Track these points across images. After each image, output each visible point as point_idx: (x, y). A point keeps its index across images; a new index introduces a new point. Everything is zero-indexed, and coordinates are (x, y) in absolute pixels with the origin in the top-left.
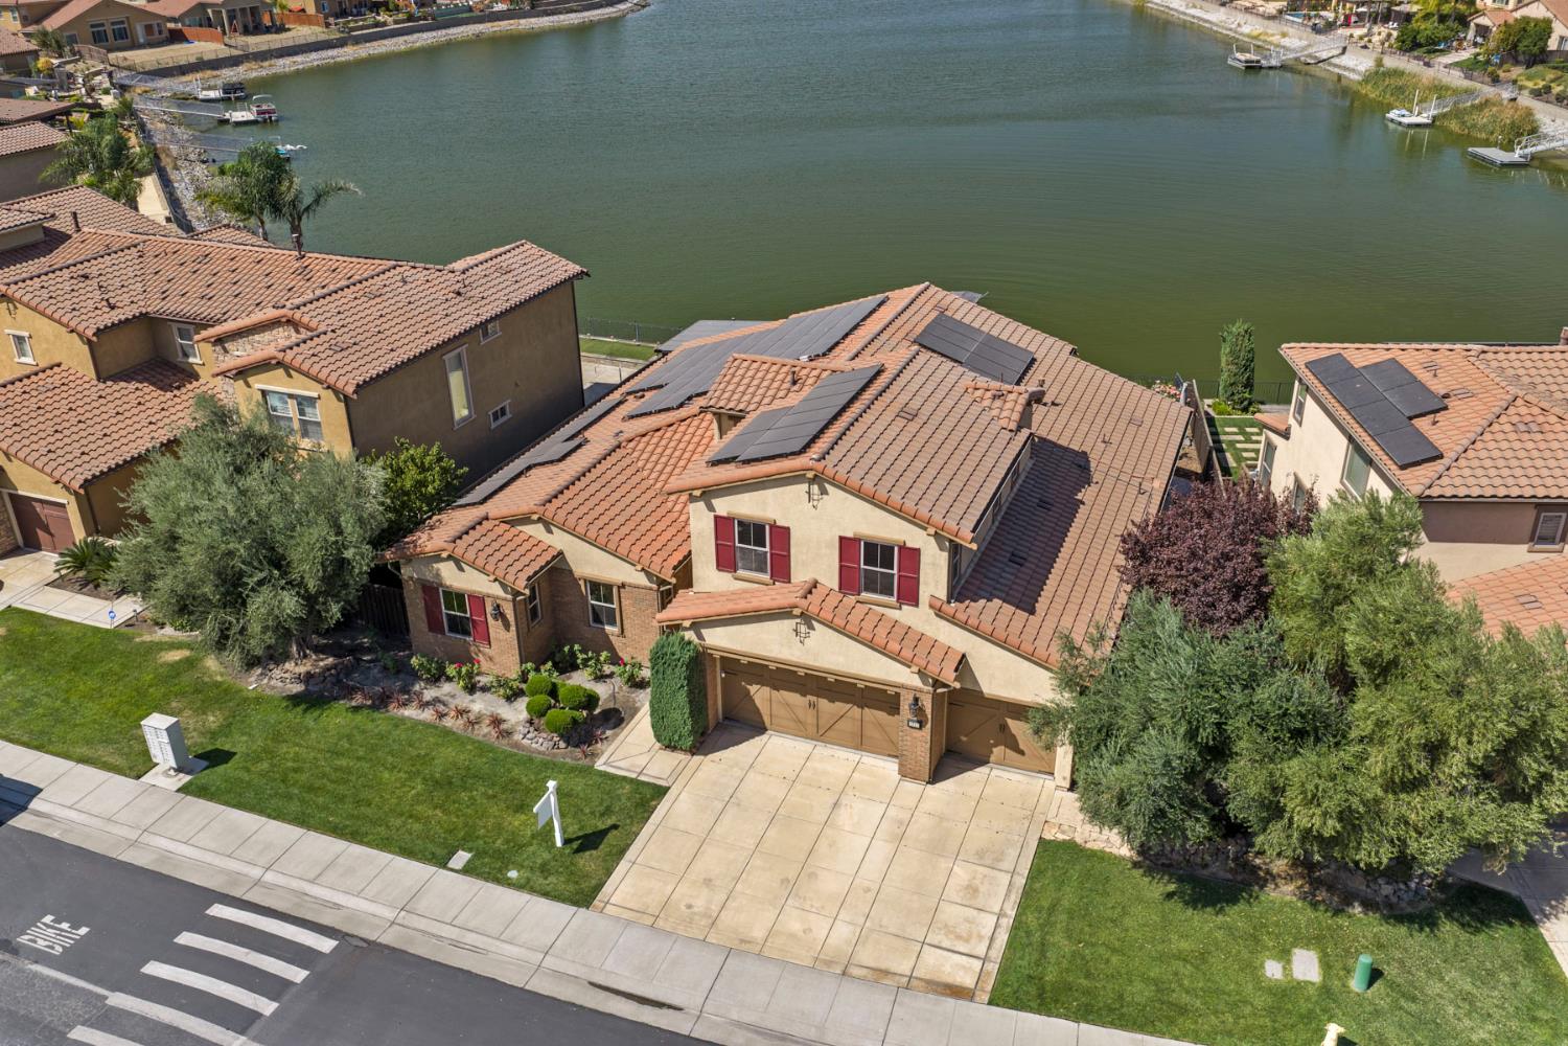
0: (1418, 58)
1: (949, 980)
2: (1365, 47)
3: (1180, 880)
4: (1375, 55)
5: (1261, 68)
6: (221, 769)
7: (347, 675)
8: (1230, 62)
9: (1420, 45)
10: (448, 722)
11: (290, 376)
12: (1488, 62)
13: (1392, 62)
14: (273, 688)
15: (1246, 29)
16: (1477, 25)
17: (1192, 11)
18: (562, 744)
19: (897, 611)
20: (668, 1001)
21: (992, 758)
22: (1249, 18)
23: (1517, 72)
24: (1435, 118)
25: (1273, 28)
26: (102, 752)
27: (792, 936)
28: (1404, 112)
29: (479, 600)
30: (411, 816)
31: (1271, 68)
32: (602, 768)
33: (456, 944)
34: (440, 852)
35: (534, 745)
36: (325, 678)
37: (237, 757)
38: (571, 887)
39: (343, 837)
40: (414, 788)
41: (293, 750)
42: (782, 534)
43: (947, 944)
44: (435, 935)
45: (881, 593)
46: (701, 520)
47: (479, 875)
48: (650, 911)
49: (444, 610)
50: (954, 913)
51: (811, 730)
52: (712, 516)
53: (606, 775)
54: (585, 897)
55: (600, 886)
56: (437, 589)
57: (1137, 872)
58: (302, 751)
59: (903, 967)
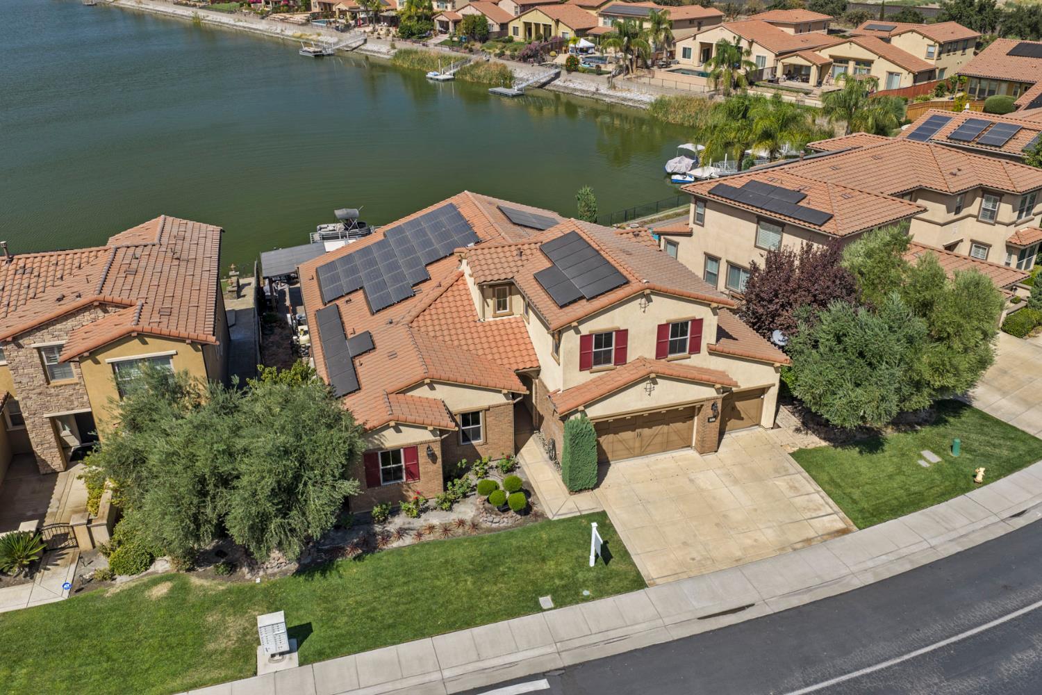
1: (835, 529)
2: (379, 38)
3: (857, 446)
4: (389, 43)
5: (323, 55)
6: (312, 637)
8: (301, 53)
9: (413, 34)
10: (427, 537)
11: (145, 343)
12: (460, 41)
13: (401, 45)
14: (274, 575)
15: (290, 33)
16: (440, 21)
17: (241, 24)
18: (519, 517)
19: (689, 360)
20: (744, 604)
21: (727, 429)
22: (288, 26)
23: (478, 45)
24: (454, 75)
25: (308, 31)
26: (196, 676)
27: (753, 547)
28: (436, 73)
29: (412, 451)
30: (487, 596)
31: (329, 55)
32: (556, 518)
33: (608, 642)
34: (531, 604)
35: (502, 525)
37: (314, 625)
38: (626, 582)
39: (461, 628)
40: (466, 581)
41: (351, 601)
42: (623, 335)
43: (814, 515)
44: (590, 645)
45: (679, 352)
46: (571, 342)
47: (571, 603)
48: (678, 572)
49: (381, 467)
50: (800, 501)
51: (637, 451)
52: (579, 336)
53: (564, 520)
54: (639, 583)
55: (638, 573)
56: (377, 454)
57: (839, 449)
58: (358, 598)
59: (812, 534)
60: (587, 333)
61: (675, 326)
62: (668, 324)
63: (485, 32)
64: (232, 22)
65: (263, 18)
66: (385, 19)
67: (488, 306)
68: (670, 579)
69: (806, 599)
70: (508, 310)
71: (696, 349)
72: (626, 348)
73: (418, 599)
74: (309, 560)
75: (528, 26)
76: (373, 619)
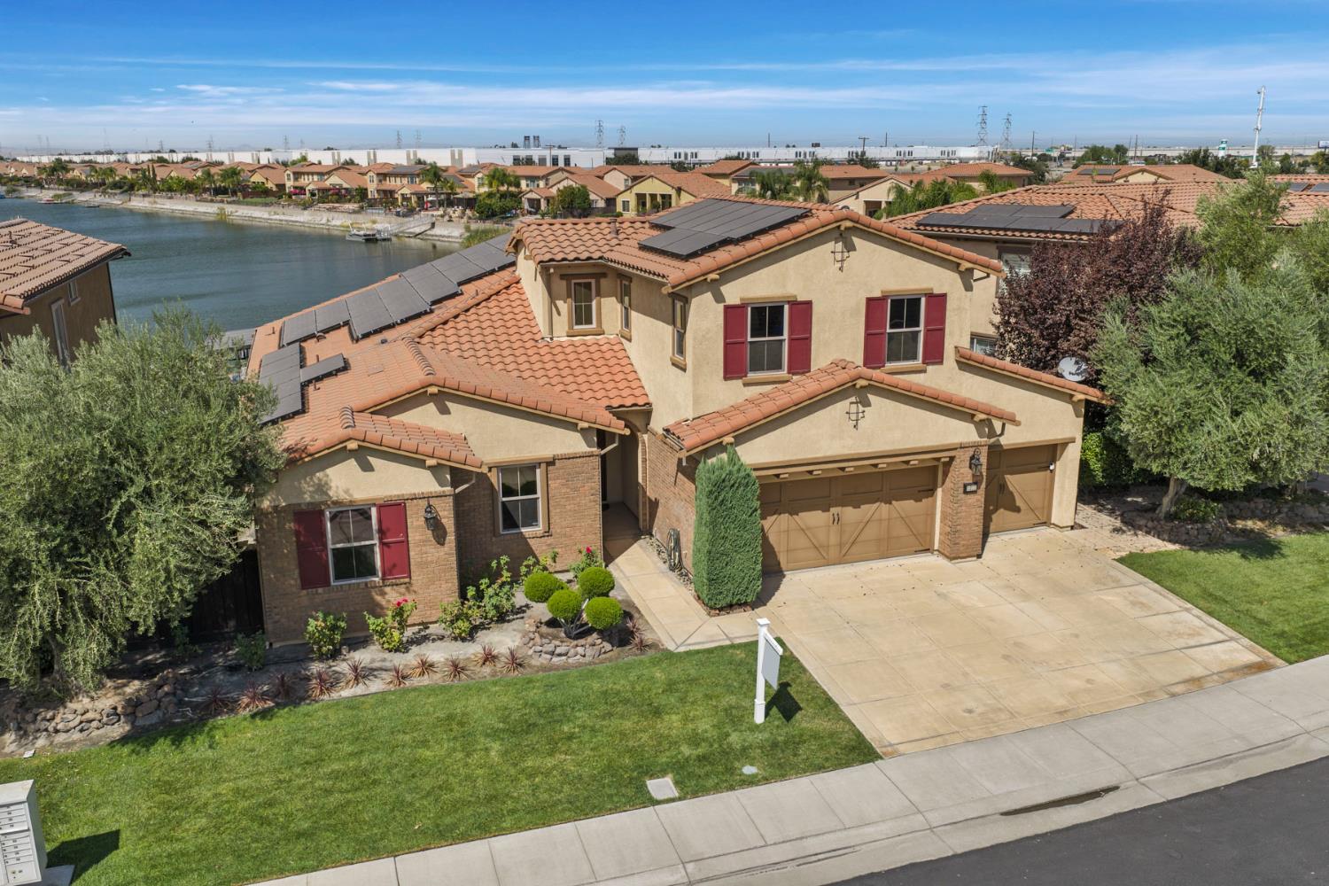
0: (495, 223)
1: (1241, 663)
2: (450, 221)
3: (1233, 548)
4: (463, 226)
5: (377, 240)
6: (115, 858)
7: (186, 692)
8: (348, 236)
9: (494, 215)
10: (416, 681)
13: (474, 226)
15: (338, 223)
16: (529, 200)
17: (277, 217)
18: (608, 646)
19: (922, 375)
20: (1096, 787)
22: (336, 215)
25: (360, 218)
27: (1086, 691)
29: (394, 510)
30: (531, 776)
31: (384, 240)
32: (682, 649)
34: (630, 792)
35: (572, 659)
36: (160, 701)
37: (123, 836)
38: (834, 751)
39: (465, 838)
40: (487, 750)
41: (223, 788)
42: (803, 310)
43: (1192, 643)
44: (764, 867)
45: (906, 358)
46: (706, 316)
47: (717, 789)
48: (941, 731)
49: (330, 546)
50: (1155, 622)
51: (833, 553)
52: (721, 307)
53: (698, 652)
54: (860, 751)
55: (859, 735)
56: (322, 513)
57: (1202, 554)
58: (242, 783)
59: (1199, 671)
60: (737, 302)
61: (897, 304)
62: (883, 299)
63: (586, 206)
64: (266, 216)
65: (305, 209)
66: (460, 202)
67: (559, 314)
68: (928, 745)
69: (1226, 776)
70: (594, 325)
71: (935, 355)
72: (809, 339)
73: (375, 782)
74: (154, 719)
75: (641, 198)
76: (264, 821)
